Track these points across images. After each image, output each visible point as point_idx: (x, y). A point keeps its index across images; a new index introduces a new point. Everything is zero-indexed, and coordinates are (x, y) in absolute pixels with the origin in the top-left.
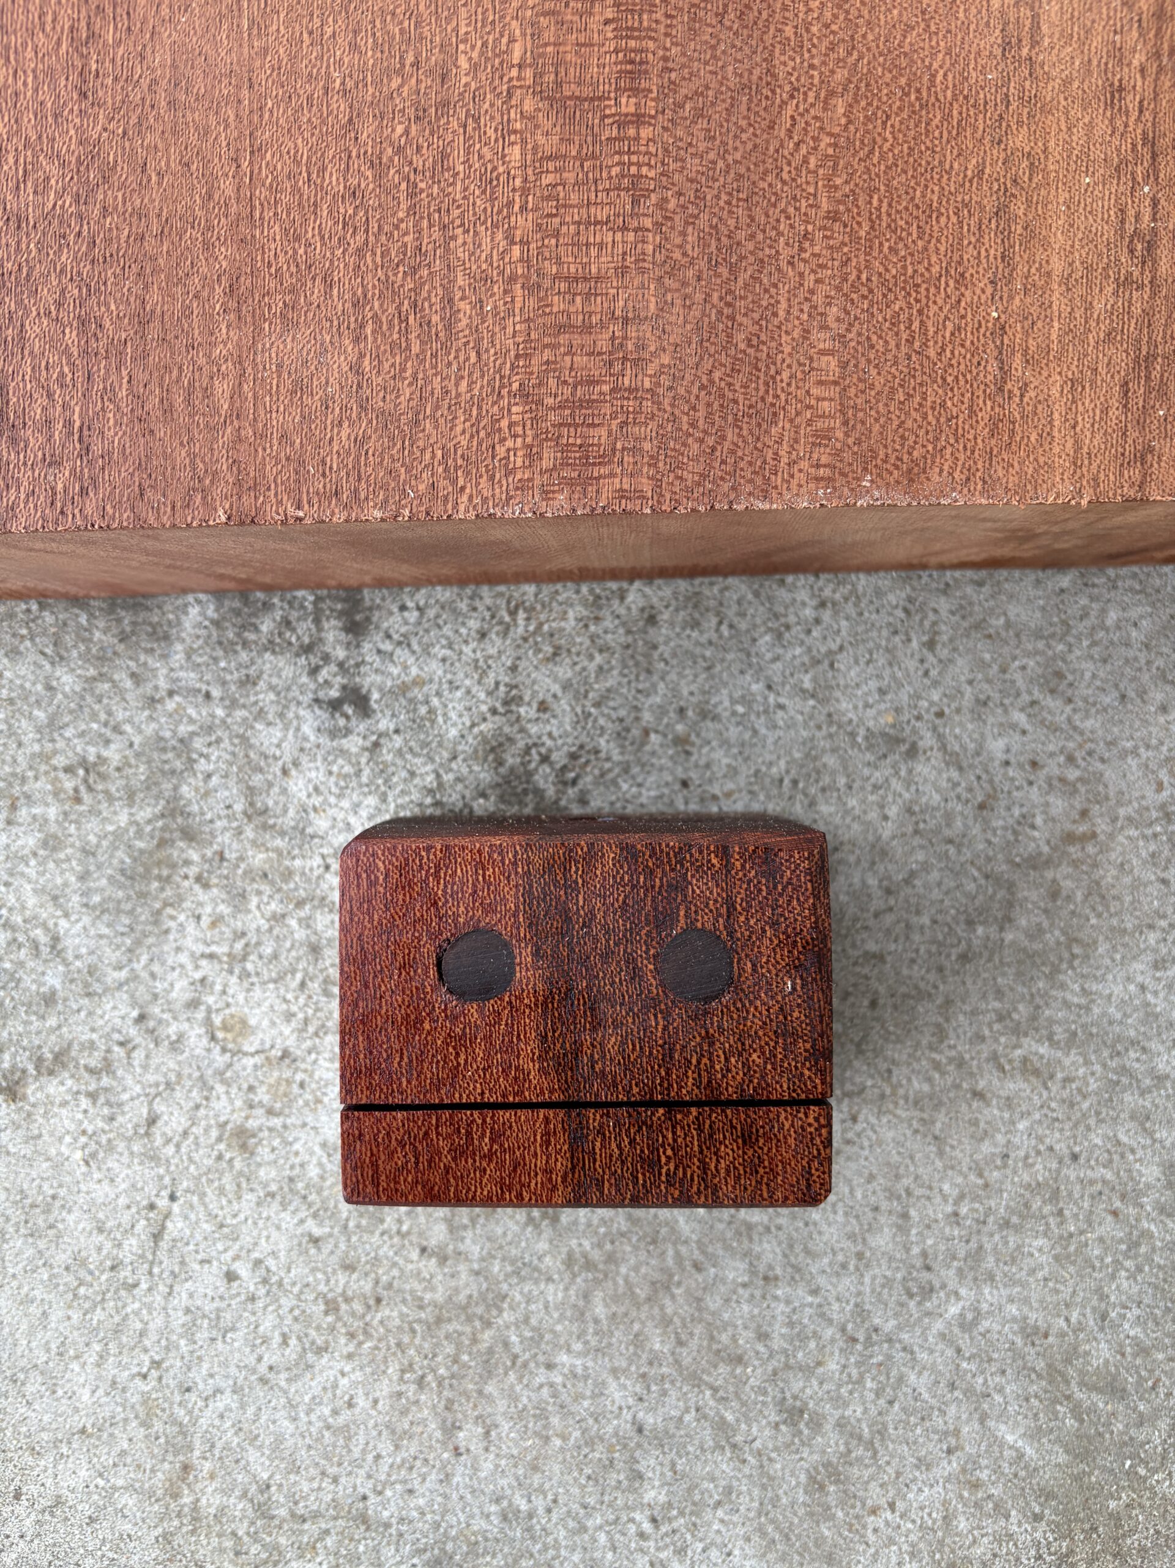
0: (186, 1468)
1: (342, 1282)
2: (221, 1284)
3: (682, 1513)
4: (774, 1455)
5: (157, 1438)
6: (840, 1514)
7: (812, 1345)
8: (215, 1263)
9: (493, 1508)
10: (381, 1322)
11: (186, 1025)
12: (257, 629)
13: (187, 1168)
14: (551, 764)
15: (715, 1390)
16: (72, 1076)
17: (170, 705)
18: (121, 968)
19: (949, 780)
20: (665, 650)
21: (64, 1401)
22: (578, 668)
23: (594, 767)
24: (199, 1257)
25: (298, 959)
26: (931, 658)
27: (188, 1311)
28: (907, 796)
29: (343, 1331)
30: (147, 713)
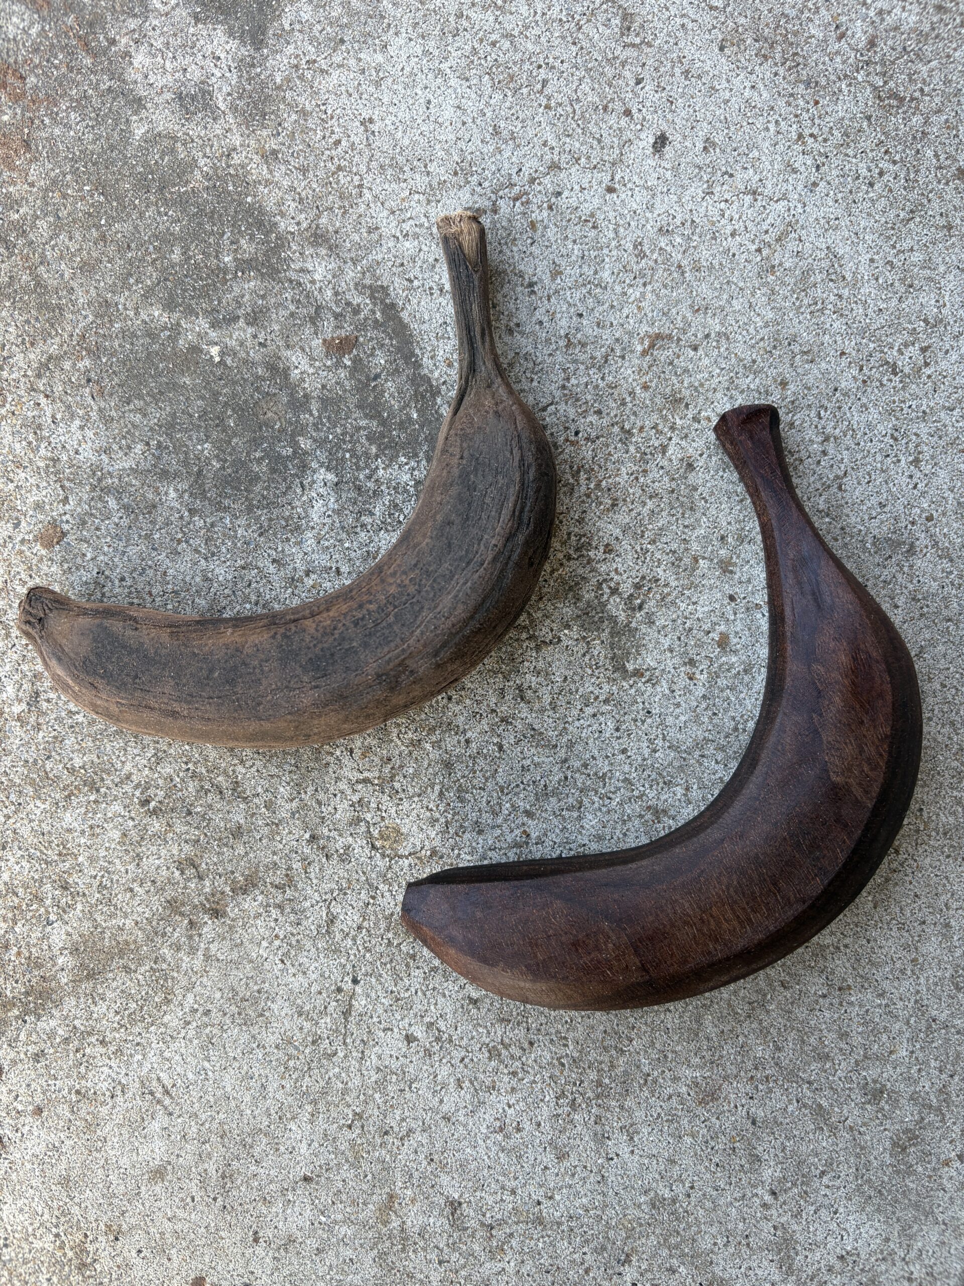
0: (391, 1197)
1: (499, 1033)
2: (403, 1045)
3: (794, 1184)
4: (862, 1129)
5: (366, 1176)
6: (920, 1169)
7: (884, 1037)
8: (396, 1030)
9: (643, 1199)
10: (535, 1061)
11: (350, 839)
12: (371, 514)
13: (364, 956)
14: (620, 594)
15: (809, 1083)
16: (262, 893)
17: (309, 582)
18: (292, 800)
19: (943, 571)
20: (704, 490)
21: (287, 1156)
22: (633, 514)
23: (656, 593)
24: (382, 1026)
25: (436, 774)
26: (919, 474)
27: (378, 1070)
28: (911, 587)
29: (506, 1071)
30: (290, 591)
